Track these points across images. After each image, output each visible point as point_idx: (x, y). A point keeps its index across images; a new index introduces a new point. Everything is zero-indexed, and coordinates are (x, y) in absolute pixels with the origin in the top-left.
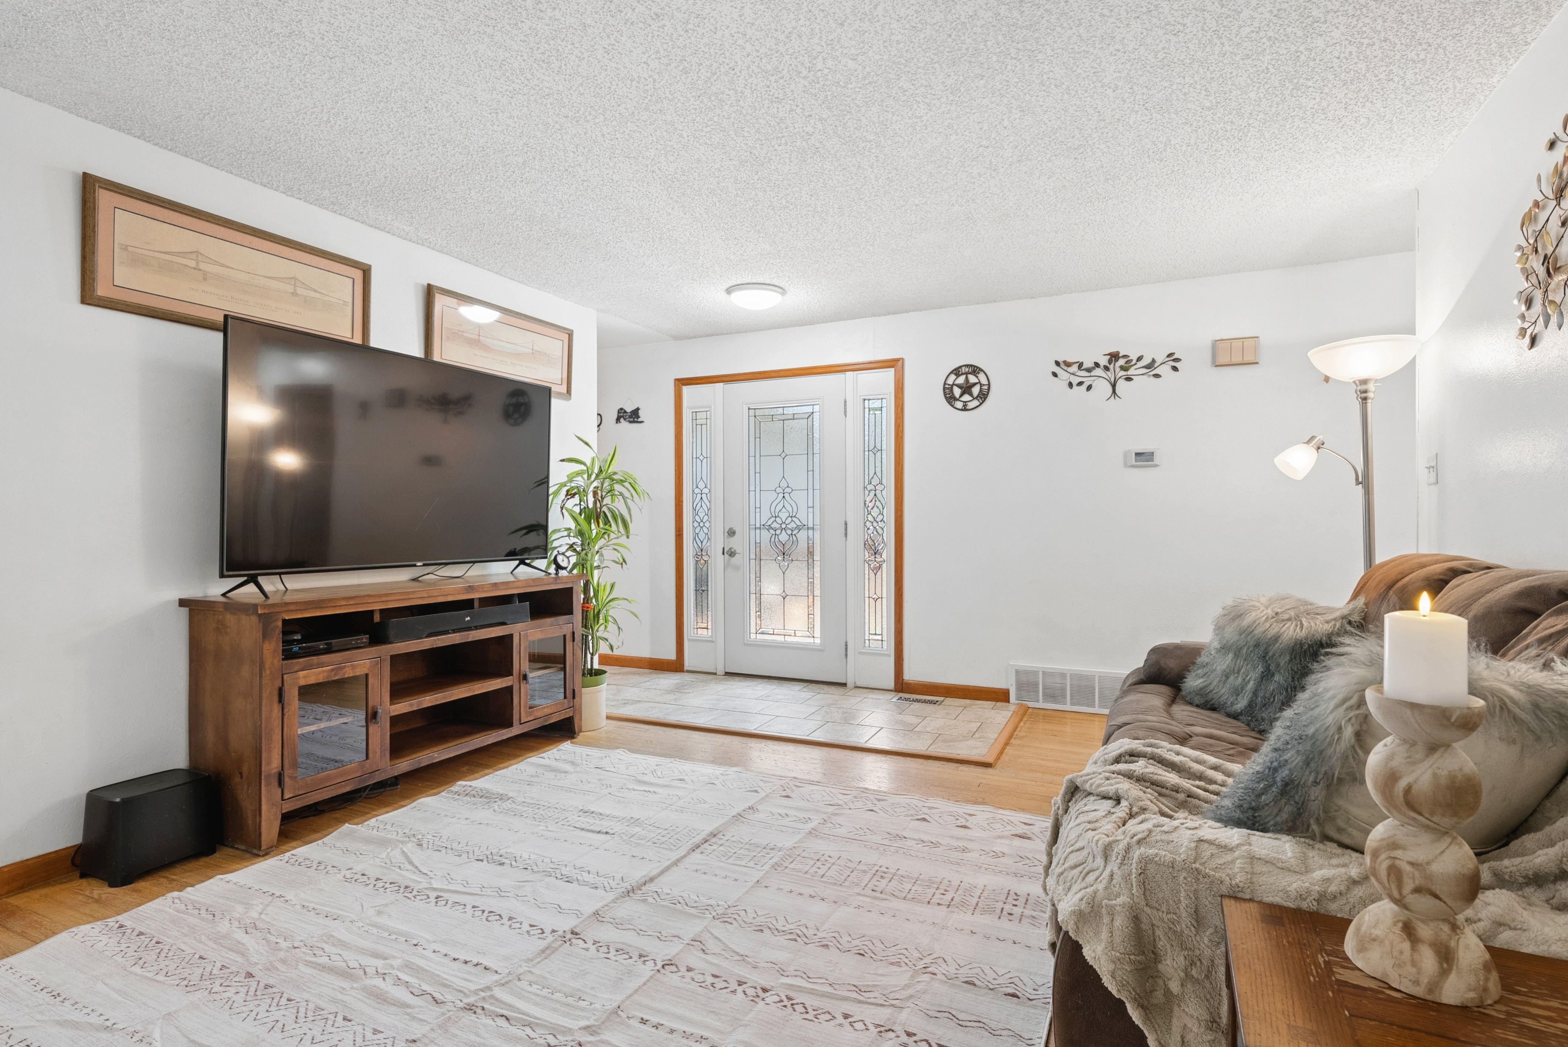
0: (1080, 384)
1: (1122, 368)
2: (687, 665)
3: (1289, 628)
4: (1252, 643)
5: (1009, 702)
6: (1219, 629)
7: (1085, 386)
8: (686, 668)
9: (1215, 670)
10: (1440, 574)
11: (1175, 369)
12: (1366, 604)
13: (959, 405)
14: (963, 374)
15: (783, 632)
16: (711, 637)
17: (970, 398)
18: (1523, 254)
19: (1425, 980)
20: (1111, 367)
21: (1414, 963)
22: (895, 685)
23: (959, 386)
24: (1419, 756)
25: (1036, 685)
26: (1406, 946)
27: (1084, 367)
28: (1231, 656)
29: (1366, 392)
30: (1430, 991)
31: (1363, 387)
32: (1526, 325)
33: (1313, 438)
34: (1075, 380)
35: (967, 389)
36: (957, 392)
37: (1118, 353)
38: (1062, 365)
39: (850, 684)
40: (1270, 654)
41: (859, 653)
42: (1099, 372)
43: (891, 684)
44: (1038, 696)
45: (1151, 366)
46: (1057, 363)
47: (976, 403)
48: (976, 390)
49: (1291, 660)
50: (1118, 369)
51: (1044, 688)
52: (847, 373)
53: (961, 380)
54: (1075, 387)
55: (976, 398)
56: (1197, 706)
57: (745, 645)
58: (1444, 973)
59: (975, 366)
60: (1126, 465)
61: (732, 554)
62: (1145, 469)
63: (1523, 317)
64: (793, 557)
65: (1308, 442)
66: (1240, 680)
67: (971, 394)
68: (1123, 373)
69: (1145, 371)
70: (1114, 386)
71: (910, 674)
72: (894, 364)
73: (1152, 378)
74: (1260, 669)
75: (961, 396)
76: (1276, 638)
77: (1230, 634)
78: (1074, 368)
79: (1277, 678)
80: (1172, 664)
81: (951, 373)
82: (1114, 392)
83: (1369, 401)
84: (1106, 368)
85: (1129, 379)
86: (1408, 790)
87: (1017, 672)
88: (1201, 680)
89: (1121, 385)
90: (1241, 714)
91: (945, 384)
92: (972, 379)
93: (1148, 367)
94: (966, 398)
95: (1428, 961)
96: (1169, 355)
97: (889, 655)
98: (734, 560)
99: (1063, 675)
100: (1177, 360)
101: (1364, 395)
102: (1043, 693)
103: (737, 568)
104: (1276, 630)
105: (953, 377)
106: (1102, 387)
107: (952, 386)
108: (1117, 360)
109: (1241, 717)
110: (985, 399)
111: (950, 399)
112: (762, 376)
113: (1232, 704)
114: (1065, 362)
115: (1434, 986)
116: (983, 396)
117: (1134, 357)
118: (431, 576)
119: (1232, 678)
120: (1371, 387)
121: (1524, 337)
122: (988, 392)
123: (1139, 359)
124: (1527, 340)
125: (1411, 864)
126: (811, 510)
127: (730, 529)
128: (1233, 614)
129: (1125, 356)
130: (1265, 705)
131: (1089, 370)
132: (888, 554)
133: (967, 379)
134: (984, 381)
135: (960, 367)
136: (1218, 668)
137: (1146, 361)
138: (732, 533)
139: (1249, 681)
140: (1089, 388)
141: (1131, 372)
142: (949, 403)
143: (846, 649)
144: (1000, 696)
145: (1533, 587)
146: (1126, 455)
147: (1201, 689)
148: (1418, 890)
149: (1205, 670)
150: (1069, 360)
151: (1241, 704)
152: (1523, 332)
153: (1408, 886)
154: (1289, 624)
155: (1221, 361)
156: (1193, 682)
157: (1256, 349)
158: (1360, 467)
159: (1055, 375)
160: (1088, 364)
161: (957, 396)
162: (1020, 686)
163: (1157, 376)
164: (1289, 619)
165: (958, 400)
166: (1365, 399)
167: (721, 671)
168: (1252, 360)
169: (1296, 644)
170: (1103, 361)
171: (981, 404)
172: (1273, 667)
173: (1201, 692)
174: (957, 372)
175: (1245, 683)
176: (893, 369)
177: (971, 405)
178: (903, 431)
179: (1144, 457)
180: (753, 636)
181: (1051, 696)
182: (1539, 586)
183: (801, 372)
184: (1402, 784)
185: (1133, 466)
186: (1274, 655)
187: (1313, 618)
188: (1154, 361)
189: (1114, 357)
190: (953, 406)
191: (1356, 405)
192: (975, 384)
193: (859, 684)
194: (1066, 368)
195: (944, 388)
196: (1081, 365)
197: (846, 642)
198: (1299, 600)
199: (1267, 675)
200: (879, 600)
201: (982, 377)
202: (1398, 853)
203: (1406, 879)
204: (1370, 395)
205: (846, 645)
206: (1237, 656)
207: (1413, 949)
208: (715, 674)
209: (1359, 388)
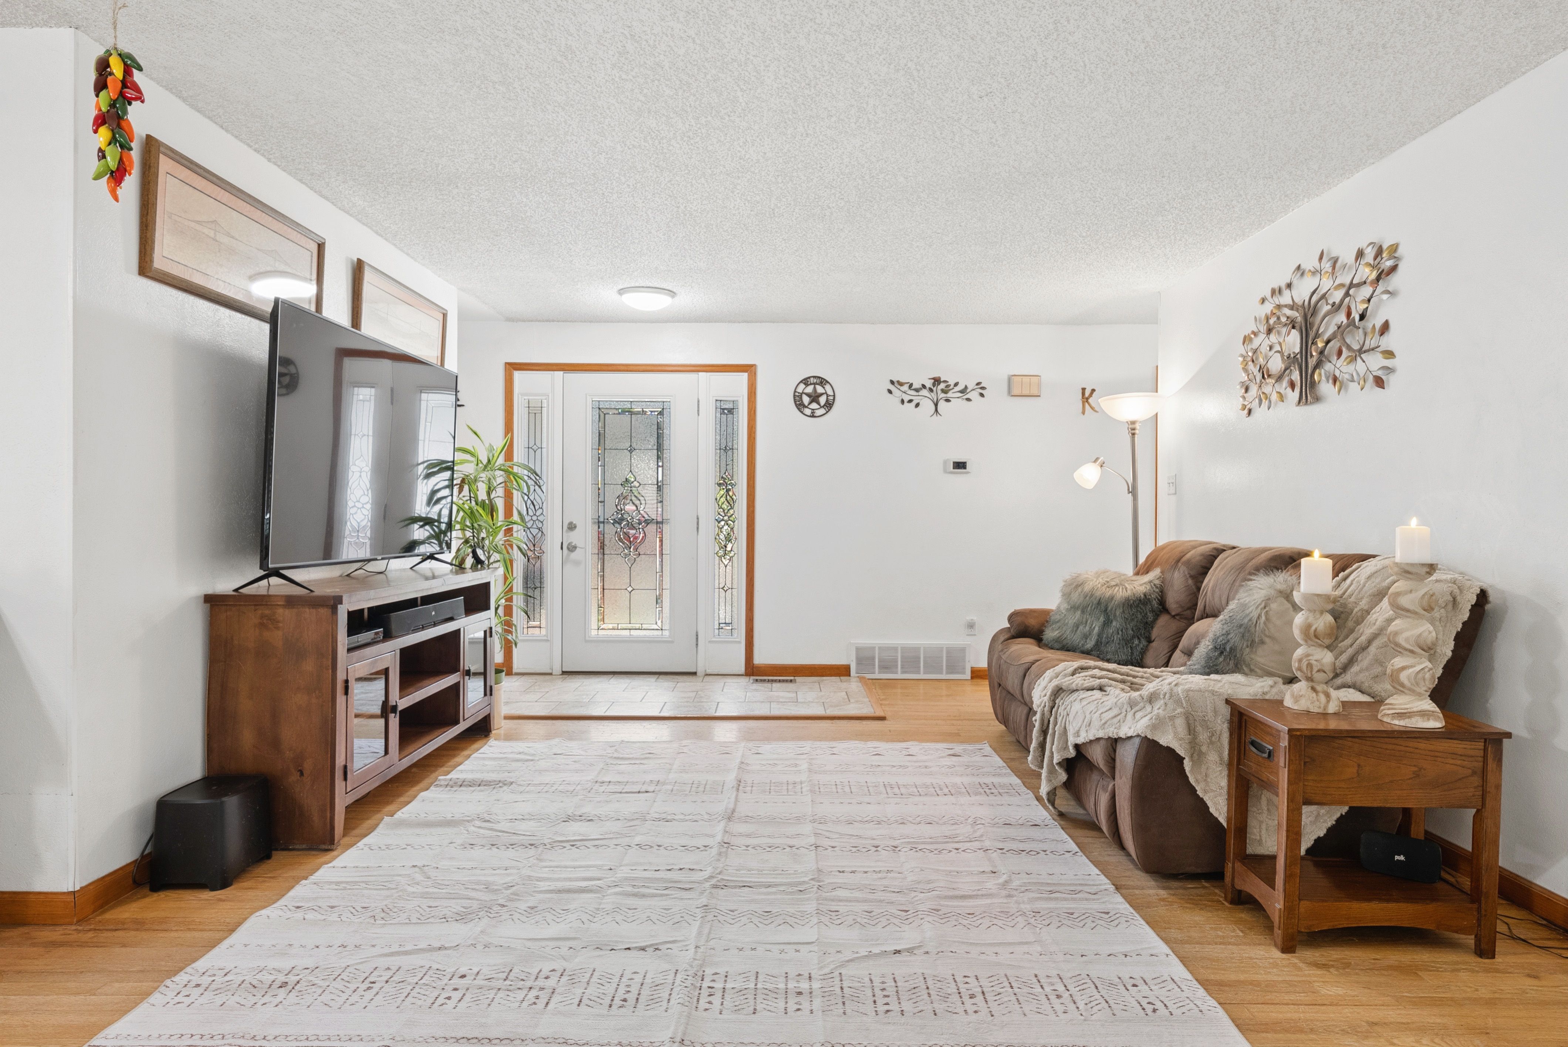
0: (910, 401)
1: (943, 391)
2: (516, 668)
3: (1118, 590)
4: (1095, 602)
5: (850, 676)
6: (1066, 596)
7: (914, 404)
8: (515, 670)
9: (1067, 624)
10: (1210, 552)
11: (982, 395)
12: (1162, 572)
13: (808, 412)
14: (811, 384)
15: (629, 626)
16: (546, 636)
17: (818, 407)
18: (1244, 360)
19: (1322, 706)
20: (934, 389)
21: (1318, 701)
22: (746, 670)
23: (808, 395)
24: (1318, 616)
25: (873, 658)
26: (1314, 694)
27: (913, 388)
28: (1079, 612)
29: (1134, 429)
30: (1325, 709)
31: (1132, 426)
32: (1246, 403)
33: (1097, 459)
34: (906, 398)
35: (815, 398)
36: (806, 400)
37: (940, 378)
38: (896, 384)
39: (700, 672)
40: (1109, 608)
41: (710, 642)
42: (925, 392)
43: (742, 670)
44: (874, 668)
45: (964, 391)
46: (892, 382)
47: (822, 411)
48: (823, 400)
49: (1123, 612)
50: (939, 392)
51: (879, 661)
52: (700, 374)
53: (810, 389)
54: (906, 403)
55: (823, 407)
56: (1057, 649)
57: (586, 641)
58: (1328, 702)
59: (822, 378)
60: (945, 471)
61: (572, 548)
62: (959, 475)
63: (1244, 398)
64: (641, 550)
65: (1095, 461)
66: (1087, 628)
67: (819, 403)
68: (943, 395)
69: (960, 395)
70: (936, 405)
71: (759, 659)
72: (749, 369)
73: (965, 401)
74: (1102, 619)
75: (810, 403)
76: (1112, 598)
77: (1076, 597)
78: (905, 388)
79: (1114, 623)
80: (1032, 622)
81: (801, 382)
82: (936, 410)
83: (1136, 436)
84: (931, 390)
85: (948, 400)
86: (1315, 630)
87: (858, 649)
88: (1057, 632)
89: (942, 405)
90: (1092, 650)
91: (795, 392)
92: (820, 389)
93: (962, 392)
94: (814, 406)
95: (1322, 697)
96: (978, 384)
97: (740, 642)
98: (573, 555)
99: (895, 649)
100: (983, 388)
101: (1133, 432)
102: (879, 666)
103: (577, 563)
104: (1110, 592)
105: (802, 386)
106: (927, 406)
107: (802, 394)
108: (939, 384)
109: (1093, 653)
110: (831, 408)
111: (800, 406)
112: (610, 368)
113: (1083, 645)
114: (898, 382)
115: (1325, 708)
116: (829, 405)
117: (952, 383)
118: (361, 571)
119: (1081, 627)
120: (1137, 426)
121: (1244, 409)
122: (833, 402)
123: (956, 384)
124: (1246, 411)
125: (1316, 661)
126: (659, 505)
127: (571, 523)
128: (1075, 584)
129: (945, 382)
130: (1108, 642)
131: (917, 390)
132: (739, 547)
133: (815, 389)
134: (830, 392)
135: (809, 378)
136: (1070, 622)
137: (960, 387)
138: (572, 527)
139: (1094, 628)
140: (917, 405)
141: (950, 395)
142: (799, 409)
143: (697, 639)
144: (842, 671)
145: (1276, 556)
146: (945, 462)
147: (1058, 638)
148: (1318, 671)
149: (1058, 624)
150: (902, 380)
151: (1090, 644)
152: (1244, 407)
153: (1315, 669)
154: (1117, 588)
155: (1016, 391)
156: (1050, 634)
157: (1039, 385)
158: (1130, 481)
159: (890, 392)
160: (916, 385)
161: (806, 404)
162: (860, 661)
163: (968, 400)
164: (1116, 585)
165: (807, 407)
166: (1133, 434)
167: (557, 670)
168: (1036, 393)
169: (1126, 600)
170: (929, 384)
171: (827, 412)
172: (1112, 617)
173: (1057, 640)
174: (806, 382)
175: (1091, 630)
176: (746, 375)
177: (819, 412)
178: (755, 433)
179: (960, 465)
180: (594, 633)
181: (886, 666)
182: (1279, 555)
183: (653, 368)
184: (1313, 628)
185: (951, 473)
186: (1112, 609)
187: (1131, 584)
188: (966, 387)
189: (937, 381)
190: (802, 412)
191: (1128, 437)
192: (822, 394)
193: (709, 672)
194: (899, 387)
195: (794, 395)
196: (911, 386)
197: (697, 632)
198: (1116, 573)
199: (1107, 623)
200: (729, 591)
201: (828, 387)
202: (1309, 658)
203: (1314, 667)
204: (1137, 432)
205: (697, 635)
206: (1083, 612)
207: (1317, 695)
208: (551, 674)
209: (1130, 426)
